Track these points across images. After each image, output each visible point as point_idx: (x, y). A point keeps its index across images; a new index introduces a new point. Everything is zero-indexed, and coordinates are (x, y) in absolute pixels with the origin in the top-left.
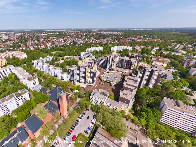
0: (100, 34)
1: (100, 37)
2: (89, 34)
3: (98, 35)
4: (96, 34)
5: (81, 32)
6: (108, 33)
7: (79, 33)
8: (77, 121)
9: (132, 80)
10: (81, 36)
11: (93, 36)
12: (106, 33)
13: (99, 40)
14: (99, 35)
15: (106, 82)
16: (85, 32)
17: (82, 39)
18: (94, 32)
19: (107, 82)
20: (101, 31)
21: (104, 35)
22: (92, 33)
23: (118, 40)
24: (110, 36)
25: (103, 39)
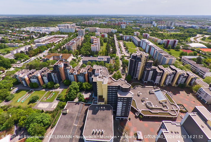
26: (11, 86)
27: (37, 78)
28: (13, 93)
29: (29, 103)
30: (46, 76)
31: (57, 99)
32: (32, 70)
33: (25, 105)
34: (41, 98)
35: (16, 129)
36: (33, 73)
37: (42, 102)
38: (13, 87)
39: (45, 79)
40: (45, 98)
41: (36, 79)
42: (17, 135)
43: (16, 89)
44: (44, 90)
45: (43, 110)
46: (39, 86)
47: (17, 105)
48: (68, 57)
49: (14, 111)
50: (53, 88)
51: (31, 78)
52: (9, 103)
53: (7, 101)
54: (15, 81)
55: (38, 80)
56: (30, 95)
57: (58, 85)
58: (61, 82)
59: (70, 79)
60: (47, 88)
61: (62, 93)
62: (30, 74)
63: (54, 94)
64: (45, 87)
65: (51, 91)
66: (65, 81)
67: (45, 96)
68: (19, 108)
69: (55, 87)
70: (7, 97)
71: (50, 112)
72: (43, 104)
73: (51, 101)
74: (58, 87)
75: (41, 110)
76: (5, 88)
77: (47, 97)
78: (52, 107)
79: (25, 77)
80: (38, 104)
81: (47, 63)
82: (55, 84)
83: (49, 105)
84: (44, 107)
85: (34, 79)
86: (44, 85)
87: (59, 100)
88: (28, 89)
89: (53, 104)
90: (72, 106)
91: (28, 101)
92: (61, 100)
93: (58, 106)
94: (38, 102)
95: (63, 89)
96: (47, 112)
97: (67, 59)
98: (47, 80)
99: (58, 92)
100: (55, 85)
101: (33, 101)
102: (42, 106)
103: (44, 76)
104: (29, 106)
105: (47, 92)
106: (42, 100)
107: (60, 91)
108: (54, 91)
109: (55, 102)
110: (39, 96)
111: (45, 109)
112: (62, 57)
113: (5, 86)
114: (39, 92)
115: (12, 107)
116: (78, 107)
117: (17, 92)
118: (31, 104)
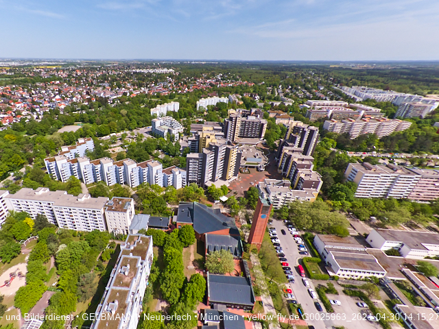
8: (275, 244)
9: (296, 151)
15: (246, 167)
19: (249, 167)
23: (185, 85)
24: (161, 77)
25: (153, 85)
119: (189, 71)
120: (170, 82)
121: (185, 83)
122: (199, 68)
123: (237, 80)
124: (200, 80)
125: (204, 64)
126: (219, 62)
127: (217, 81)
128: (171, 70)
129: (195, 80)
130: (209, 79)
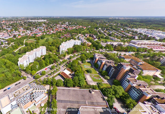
0: (28, 22)
1: (30, 26)
2: (16, 22)
3: (26, 23)
4: (24, 23)
5: (6, 21)
6: (36, 21)
7: (3, 22)
10: (6, 25)
11: (22, 25)
12: (34, 21)
13: (31, 30)
14: (28, 24)
16: (11, 20)
17: (7, 31)
18: (21, 21)
20: (28, 19)
21: (34, 24)
22: (19, 22)
23: (51, 29)
24: (40, 24)
25: (35, 28)
26: (89, 58)
27: (102, 63)
28: (86, 61)
29: (86, 71)
30: (107, 66)
31: (97, 83)
32: (104, 57)
33: (84, 69)
34: (92, 74)
35: (73, 73)
36: (103, 59)
37: (90, 76)
38: (89, 59)
39: (105, 67)
40: (94, 76)
41: (100, 63)
42: (71, 75)
43: (89, 61)
44: (98, 72)
45: (86, 79)
46: (98, 68)
47: (82, 67)
48: (149, 70)
49: (79, 67)
50: (103, 76)
51: (99, 61)
52: (82, 64)
53: (82, 62)
54: (92, 57)
55: (101, 64)
56: (90, 68)
57: (109, 78)
58: (113, 79)
59: (123, 84)
60: (101, 73)
61: (105, 84)
62: (101, 58)
63: (100, 79)
64: (100, 71)
65: (101, 76)
66: (116, 81)
67: (94, 75)
68: (81, 68)
69: (105, 77)
70: (83, 61)
71: (87, 84)
72: (89, 77)
73: (94, 80)
74: (107, 79)
75: (86, 78)
76: (86, 57)
77: (95, 77)
78: (90, 83)
79: (97, 57)
80: (88, 75)
81: (120, 60)
82: (108, 75)
83: (91, 81)
84: (88, 78)
85: (100, 62)
86: (100, 70)
87: (98, 85)
88: (93, 65)
89: (93, 82)
90: (99, 95)
91: (86, 70)
92: (99, 86)
93: (93, 86)
94: (89, 74)
95: (108, 83)
96: (86, 82)
97: (145, 70)
98: (105, 69)
99: (103, 81)
100: (106, 76)
101: (88, 71)
102: (88, 77)
103: (106, 65)
104: (84, 71)
105: (99, 75)
106: (91, 75)
107: (105, 83)
108: (102, 78)
109: (95, 83)
110: (92, 72)
111: (87, 79)
112: (141, 64)
113: (87, 56)
114: (95, 71)
115: (81, 65)
116: (101, 100)
117: (88, 62)
118: (86, 72)
119: (53, 21)
120: (44, 27)
121: (51, 27)
122: (57, 19)
123: (76, 25)
124: (59, 26)
125: (59, 18)
126: (65, 17)
127: (67, 26)
128: (45, 20)
129: (56, 25)
130: (63, 24)
